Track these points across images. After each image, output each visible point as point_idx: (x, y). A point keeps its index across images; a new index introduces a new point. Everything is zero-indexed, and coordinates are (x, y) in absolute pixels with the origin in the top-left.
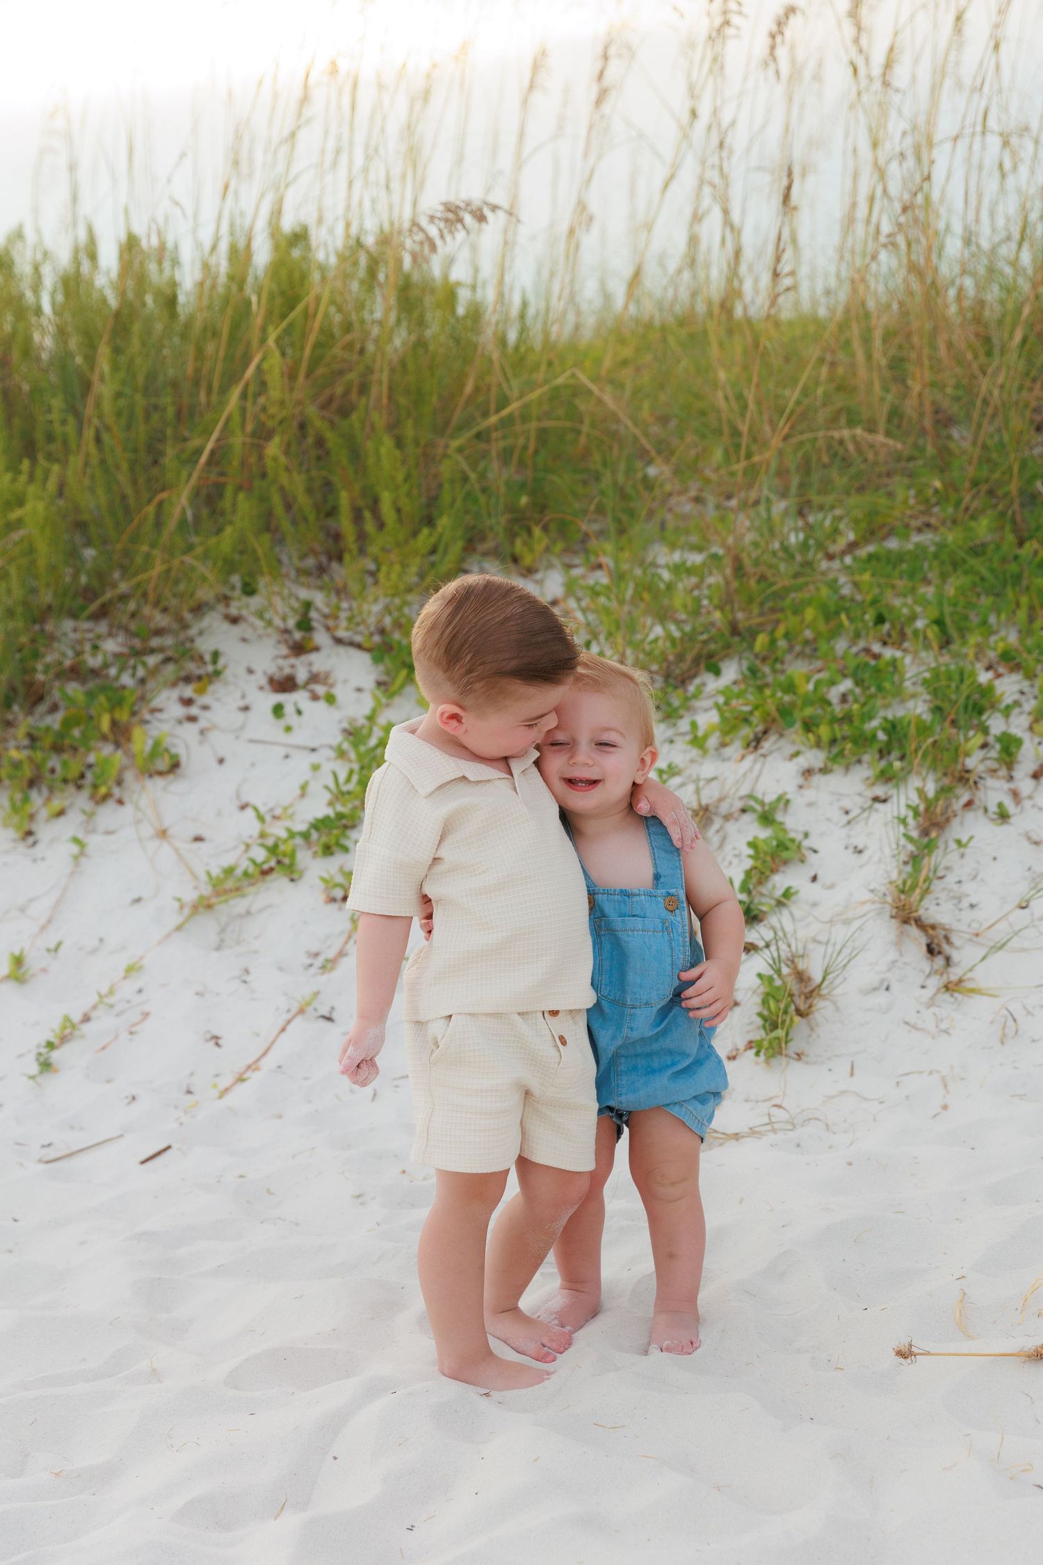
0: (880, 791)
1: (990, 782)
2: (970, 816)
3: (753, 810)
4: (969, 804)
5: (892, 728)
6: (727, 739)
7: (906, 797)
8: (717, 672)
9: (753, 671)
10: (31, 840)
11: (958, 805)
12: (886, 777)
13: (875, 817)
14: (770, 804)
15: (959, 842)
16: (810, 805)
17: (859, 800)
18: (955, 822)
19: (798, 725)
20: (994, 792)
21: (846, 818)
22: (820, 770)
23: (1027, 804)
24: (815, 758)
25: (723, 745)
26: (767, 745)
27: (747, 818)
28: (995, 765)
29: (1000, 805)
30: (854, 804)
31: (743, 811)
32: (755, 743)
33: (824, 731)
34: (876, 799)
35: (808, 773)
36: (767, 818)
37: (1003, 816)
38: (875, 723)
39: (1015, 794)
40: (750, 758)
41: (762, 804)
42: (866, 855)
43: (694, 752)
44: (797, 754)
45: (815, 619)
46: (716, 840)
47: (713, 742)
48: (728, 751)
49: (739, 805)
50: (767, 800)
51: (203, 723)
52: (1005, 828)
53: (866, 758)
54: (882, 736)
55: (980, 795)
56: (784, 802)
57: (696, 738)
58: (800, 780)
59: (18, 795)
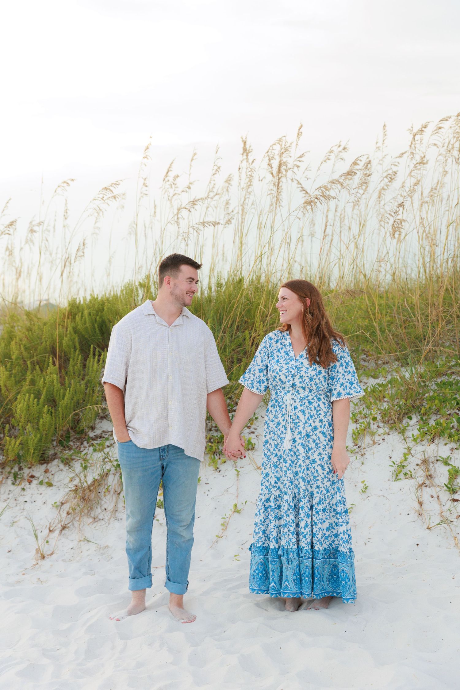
3: (440, 461)
6: (423, 439)
8: (410, 418)
9: (422, 419)
10: (218, 470)
14: (446, 458)
16: (457, 459)
19: (446, 435)
22: (456, 448)
24: (454, 445)
25: (422, 441)
26: (436, 441)
27: (439, 462)
31: (437, 461)
32: (433, 440)
33: (456, 438)
35: (452, 449)
36: (446, 463)
40: (432, 445)
41: (443, 458)
43: (413, 443)
44: (447, 444)
45: (438, 403)
46: (433, 469)
47: (418, 440)
48: (423, 443)
49: (436, 458)
51: (256, 434)
56: (449, 458)
57: (414, 439)
58: (451, 452)
59: (212, 456)
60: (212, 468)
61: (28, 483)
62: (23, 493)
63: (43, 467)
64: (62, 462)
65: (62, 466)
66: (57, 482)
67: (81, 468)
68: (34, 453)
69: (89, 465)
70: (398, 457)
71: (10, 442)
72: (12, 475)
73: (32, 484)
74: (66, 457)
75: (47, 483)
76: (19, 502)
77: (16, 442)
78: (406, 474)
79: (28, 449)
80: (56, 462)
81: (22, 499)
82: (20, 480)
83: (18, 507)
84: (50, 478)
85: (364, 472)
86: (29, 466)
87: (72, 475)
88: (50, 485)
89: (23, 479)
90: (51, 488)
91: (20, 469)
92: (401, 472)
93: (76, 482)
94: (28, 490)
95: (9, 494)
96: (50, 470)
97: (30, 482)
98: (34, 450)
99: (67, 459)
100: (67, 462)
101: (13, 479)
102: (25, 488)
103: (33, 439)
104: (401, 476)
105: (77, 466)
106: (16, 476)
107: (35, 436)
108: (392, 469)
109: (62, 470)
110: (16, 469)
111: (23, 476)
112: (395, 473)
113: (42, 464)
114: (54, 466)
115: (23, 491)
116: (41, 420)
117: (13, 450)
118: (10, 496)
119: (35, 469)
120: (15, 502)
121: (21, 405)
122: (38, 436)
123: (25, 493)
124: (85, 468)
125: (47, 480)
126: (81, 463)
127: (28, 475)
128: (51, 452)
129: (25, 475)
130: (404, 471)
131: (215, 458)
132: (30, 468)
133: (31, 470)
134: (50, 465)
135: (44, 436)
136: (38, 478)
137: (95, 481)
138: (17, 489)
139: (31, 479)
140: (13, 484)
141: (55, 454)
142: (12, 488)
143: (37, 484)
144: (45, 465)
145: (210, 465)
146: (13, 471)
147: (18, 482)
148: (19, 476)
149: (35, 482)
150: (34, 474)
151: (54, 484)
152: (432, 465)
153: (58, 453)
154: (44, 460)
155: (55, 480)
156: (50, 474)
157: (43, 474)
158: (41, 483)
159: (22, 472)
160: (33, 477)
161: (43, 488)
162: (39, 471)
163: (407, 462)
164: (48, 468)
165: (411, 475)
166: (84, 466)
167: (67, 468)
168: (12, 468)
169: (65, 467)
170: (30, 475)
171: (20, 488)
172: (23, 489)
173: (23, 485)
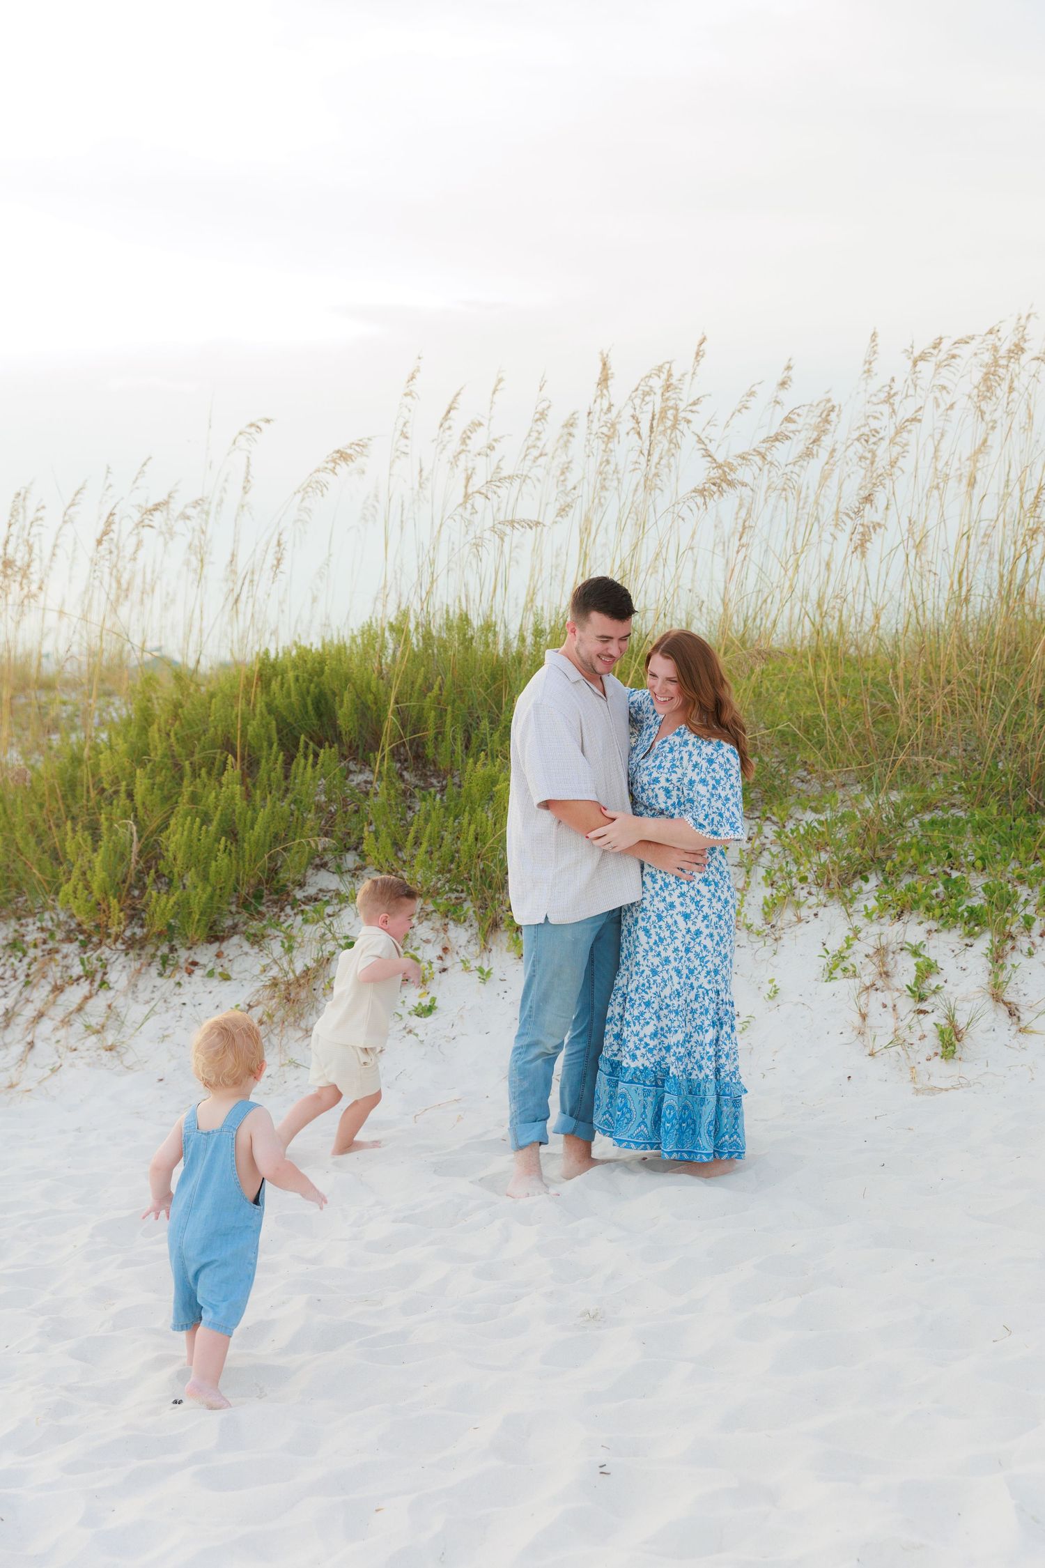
0: (968, 941)
1: (1023, 939)
2: (1015, 954)
3: (907, 949)
4: (1013, 948)
5: (972, 911)
6: (883, 914)
7: (984, 943)
8: (866, 880)
9: (886, 880)
11: (1008, 947)
12: (970, 934)
13: (968, 953)
14: (917, 946)
15: (1013, 966)
16: (935, 947)
17: (959, 946)
18: (1009, 956)
19: (922, 909)
20: (1023, 943)
21: (953, 954)
22: (935, 930)
23: (1040, 949)
24: (933, 925)
25: (880, 917)
26: (905, 917)
27: (904, 953)
28: (1022, 930)
29: (1029, 949)
30: (956, 947)
31: (902, 949)
32: (899, 916)
33: (937, 912)
34: (967, 945)
35: (929, 932)
36: (916, 953)
37: (1030, 954)
38: (964, 907)
39: (1033, 943)
40: (897, 924)
41: (910, 945)
42: (968, 971)
43: (865, 920)
44: (922, 922)
45: (916, 855)
46: (892, 963)
47: (874, 916)
48: (884, 921)
49: (900, 946)
50: (913, 943)
52: (1031, 961)
53: (958, 925)
54: (966, 914)
55: (1018, 943)
56: (922, 945)
57: (868, 914)
58: (927, 935)
59: (514, 935)
60: (513, 955)
61: (186, 975)
62: (177, 990)
63: (215, 947)
64: (248, 939)
65: (246, 946)
66: (240, 973)
67: (282, 949)
68: (199, 921)
69: (296, 945)
70: (835, 944)
71: (157, 901)
72: (158, 959)
73: (193, 976)
74: (252, 931)
75: (221, 974)
76: (172, 1005)
77: (168, 902)
78: (845, 970)
79: (190, 914)
80: (235, 939)
81: (176, 1001)
82: (172, 968)
83: (171, 1013)
84: (226, 965)
85: (776, 967)
86: (188, 945)
87: (267, 961)
88: (226, 978)
89: (176, 967)
90: (228, 983)
91: (173, 949)
92: (837, 966)
93: (274, 972)
94: (188, 985)
95: (153, 992)
96: (225, 954)
97: (190, 973)
98: (202, 914)
99: (255, 935)
100: (256, 940)
101: (160, 967)
102: (182, 982)
103: (199, 896)
104: (838, 973)
105: (276, 948)
106: (165, 961)
107: (204, 890)
108: (823, 962)
109: (246, 954)
110: (165, 949)
111: (177, 962)
112: (827, 969)
113: (211, 943)
114: (233, 945)
115: (177, 988)
116: (213, 863)
117: (163, 914)
118: (154, 995)
119: (198, 951)
120: (164, 1005)
121: (177, 836)
122: (209, 889)
123: (181, 991)
124: (290, 949)
125: (220, 970)
126: (282, 942)
127: (186, 960)
128: (229, 922)
129: (182, 960)
130: (842, 965)
131: (518, 938)
132: (190, 948)
133: (192, 952)
134: (225, 944)
135: (218, 892)
136: (205, 966)
137: (307, 971)
138: (166, 985)
139: (192, 968)
140: (161, 975)
141: (235, 926)
142: (159, 981)
143: (203, 977)
144: (217, 945)
145: (508, 950)
146: (159, 953)
147: (168, 972)
148: (171, 962)
149: (199, 972)
150: (197, 960)
151: (234, 976)
152: (891, 955)
153: (241, 925)
154: (215, 936)
155: (235, 970)
156: (226, 960)
157: (214, 959)
158: (211, 974)
159: (175, 955)
160: (195, 964)
161: (214, 983)
162: (205, 955)
163: (850, 951)
164: (222, 949)
165: (854, 972)
166: (286, 945)
167: (257, 951)
168: (157, 949)
169: (252, 948)
170: (190, 960)
171: (172, 982)
172: (179, 984)
173: (177, 978)
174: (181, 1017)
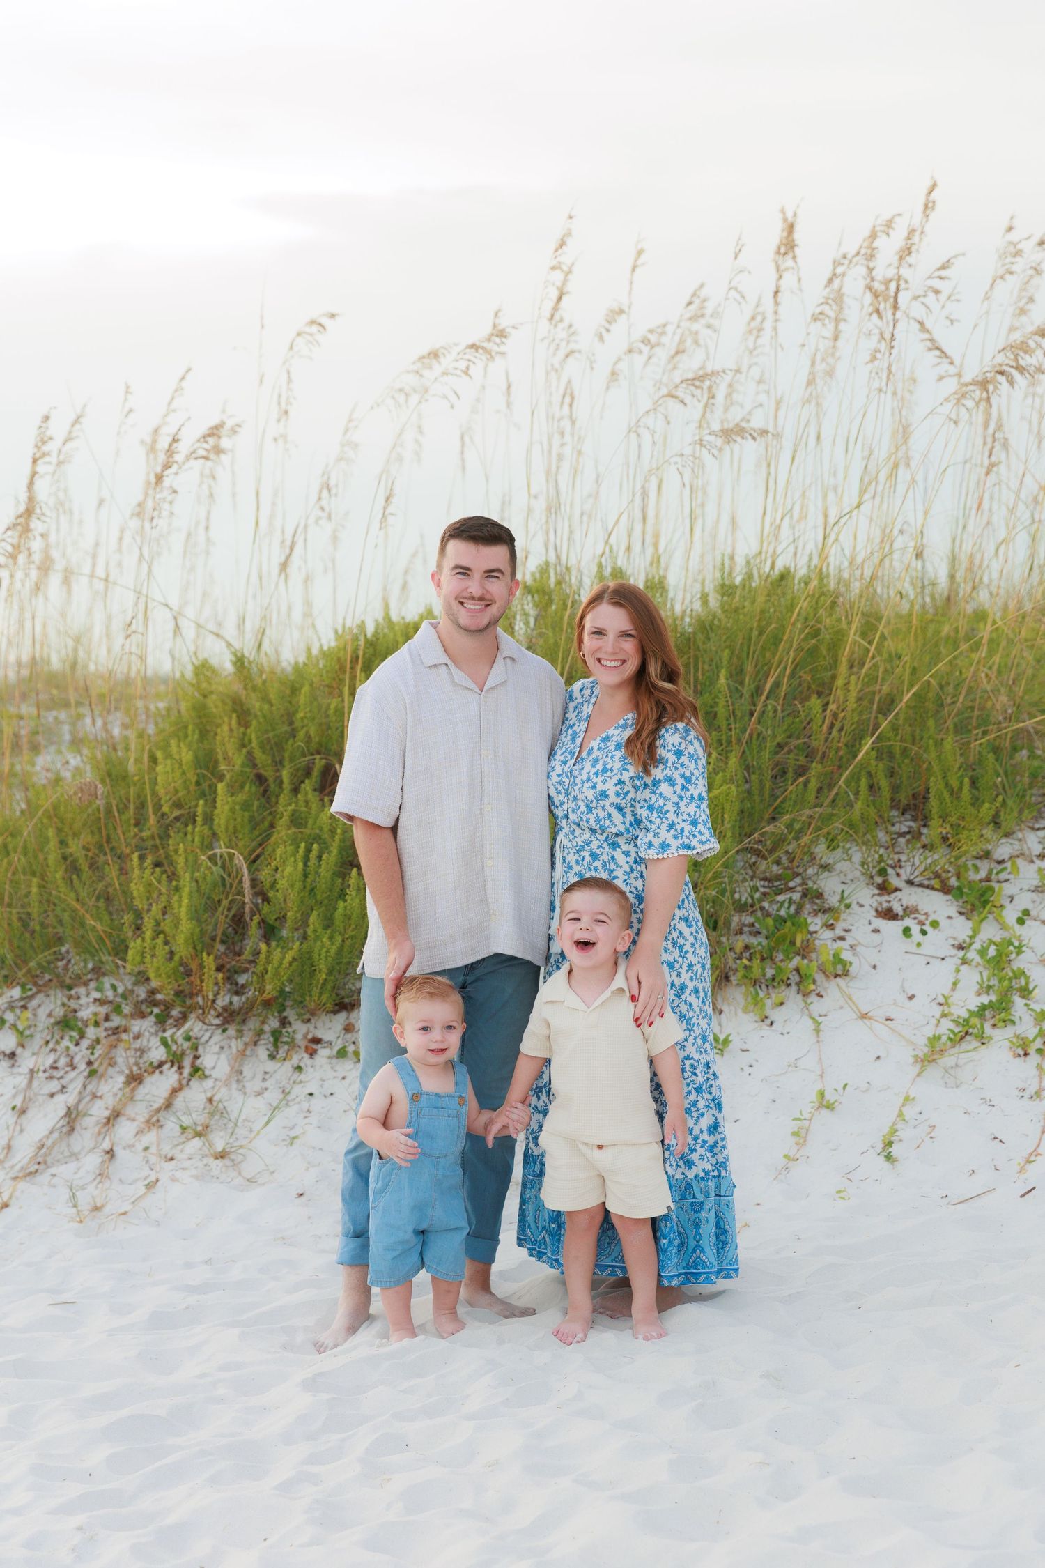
10: (768, 1021)
51: (850, 941)
59: (752, 990)
60: (752, 1017)
61: (306, 1056)
62: (299, 1077)
63: (341, 1019)
71: (271, 956)
72: (266, 1036)
73: (317, 1057)
76: (294, 1096)
79: (314, 973)
81: (299, 1091)
82: (286, 1047)
86: (306, 1016)
89: (292, 1045)
91: (284, 1022)
94: (312, 1069)
95: (266, 1080)
97: (312, 1054)
101: (270, 1046)
102: (302, 1065)
103: (325, 949)
106: (276, 1038)
107: (332, 940)
110: (274, 1023)
111: (293, 1039)
113: (335, 1013)
115: (297, 1074)
116: (342, 905)
117: (276, 974)
118: (267, 1084)
119: (320, 1024)
120: (284, 1097)
122: (338, 939)
123: (302, 1077)
127: (305, 1036)
129: (299, 1036)
131: (756, 995)
132: (308, 1020)
133: (311, 1025)
135: (348, 942)
136: (332, 1043)
138: (282, 1071)
139: (315, 1046)
140: (272, 1057)
142: (271, 1066)
143: (331, 1057)
144: (343, 1015)
146: (266, 1028)
147: (282, 1053)
149: (324, 1052)
150: (319, 1034)
157: (341, 1034)
158: (341, 1054)
159: (290, 1030)
160: (317, 1041)
161: (346, 1066)
162: (328, 1029)
168: (264, 1023)
170: (310, 1036)
171: (288, 1066)
172: (299, 1068)
173: (295, 1060)
174: (309, 1111)
